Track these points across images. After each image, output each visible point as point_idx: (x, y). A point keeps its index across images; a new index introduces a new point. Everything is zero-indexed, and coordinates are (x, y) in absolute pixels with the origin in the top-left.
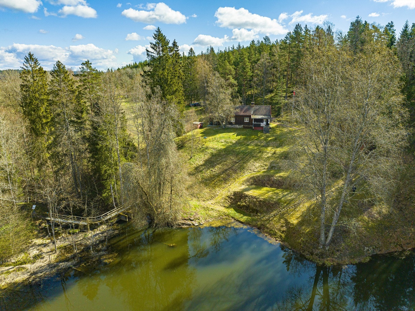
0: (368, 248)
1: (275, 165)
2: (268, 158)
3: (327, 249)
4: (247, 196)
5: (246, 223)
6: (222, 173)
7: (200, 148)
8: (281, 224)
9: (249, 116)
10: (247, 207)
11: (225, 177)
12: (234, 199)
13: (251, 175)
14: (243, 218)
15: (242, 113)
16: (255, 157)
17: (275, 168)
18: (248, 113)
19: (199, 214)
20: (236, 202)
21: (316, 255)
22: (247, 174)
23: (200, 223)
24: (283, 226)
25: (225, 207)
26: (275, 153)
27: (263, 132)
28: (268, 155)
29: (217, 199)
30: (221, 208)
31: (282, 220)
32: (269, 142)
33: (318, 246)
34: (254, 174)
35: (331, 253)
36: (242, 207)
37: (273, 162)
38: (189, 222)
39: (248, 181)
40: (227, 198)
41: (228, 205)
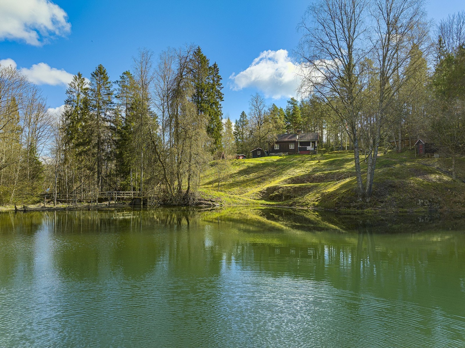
0: (422, 201)
1: (318, 169)
2: (311, 165)
3: (368, 201)
4: (281, 187)
5: (276, 205)
6: (257, 178)
7: (237, 164)
8: (316, 197)
9: (294, 142)
10: (279, 196)
11: (259, 180)
12: (266, 194)
13: (289, 177)
14: (274, 203)
15: (286, 140)
16: (296, 166)
17: (318, 171)
18: (293, 139)
19: (223, 199)
20: (269, 195)
21: (354, 207)
22: (285, 178)
23: (222, 205)
24: (317, 198)
25: (255, 199)
26: (319, 162)
27: (309, 154)
28: (311, 164)
29: (247, 194)
30: (249, 199)
31: (317, 194)
32: (314, 158)
33: (357, 199)
34: (293, 176)
35: (372, 204)
36: (274, 197)
37: (316, 168)
38: (210, 202)
39: (285, 181)
40: (259, 193)
41: (258, 198)
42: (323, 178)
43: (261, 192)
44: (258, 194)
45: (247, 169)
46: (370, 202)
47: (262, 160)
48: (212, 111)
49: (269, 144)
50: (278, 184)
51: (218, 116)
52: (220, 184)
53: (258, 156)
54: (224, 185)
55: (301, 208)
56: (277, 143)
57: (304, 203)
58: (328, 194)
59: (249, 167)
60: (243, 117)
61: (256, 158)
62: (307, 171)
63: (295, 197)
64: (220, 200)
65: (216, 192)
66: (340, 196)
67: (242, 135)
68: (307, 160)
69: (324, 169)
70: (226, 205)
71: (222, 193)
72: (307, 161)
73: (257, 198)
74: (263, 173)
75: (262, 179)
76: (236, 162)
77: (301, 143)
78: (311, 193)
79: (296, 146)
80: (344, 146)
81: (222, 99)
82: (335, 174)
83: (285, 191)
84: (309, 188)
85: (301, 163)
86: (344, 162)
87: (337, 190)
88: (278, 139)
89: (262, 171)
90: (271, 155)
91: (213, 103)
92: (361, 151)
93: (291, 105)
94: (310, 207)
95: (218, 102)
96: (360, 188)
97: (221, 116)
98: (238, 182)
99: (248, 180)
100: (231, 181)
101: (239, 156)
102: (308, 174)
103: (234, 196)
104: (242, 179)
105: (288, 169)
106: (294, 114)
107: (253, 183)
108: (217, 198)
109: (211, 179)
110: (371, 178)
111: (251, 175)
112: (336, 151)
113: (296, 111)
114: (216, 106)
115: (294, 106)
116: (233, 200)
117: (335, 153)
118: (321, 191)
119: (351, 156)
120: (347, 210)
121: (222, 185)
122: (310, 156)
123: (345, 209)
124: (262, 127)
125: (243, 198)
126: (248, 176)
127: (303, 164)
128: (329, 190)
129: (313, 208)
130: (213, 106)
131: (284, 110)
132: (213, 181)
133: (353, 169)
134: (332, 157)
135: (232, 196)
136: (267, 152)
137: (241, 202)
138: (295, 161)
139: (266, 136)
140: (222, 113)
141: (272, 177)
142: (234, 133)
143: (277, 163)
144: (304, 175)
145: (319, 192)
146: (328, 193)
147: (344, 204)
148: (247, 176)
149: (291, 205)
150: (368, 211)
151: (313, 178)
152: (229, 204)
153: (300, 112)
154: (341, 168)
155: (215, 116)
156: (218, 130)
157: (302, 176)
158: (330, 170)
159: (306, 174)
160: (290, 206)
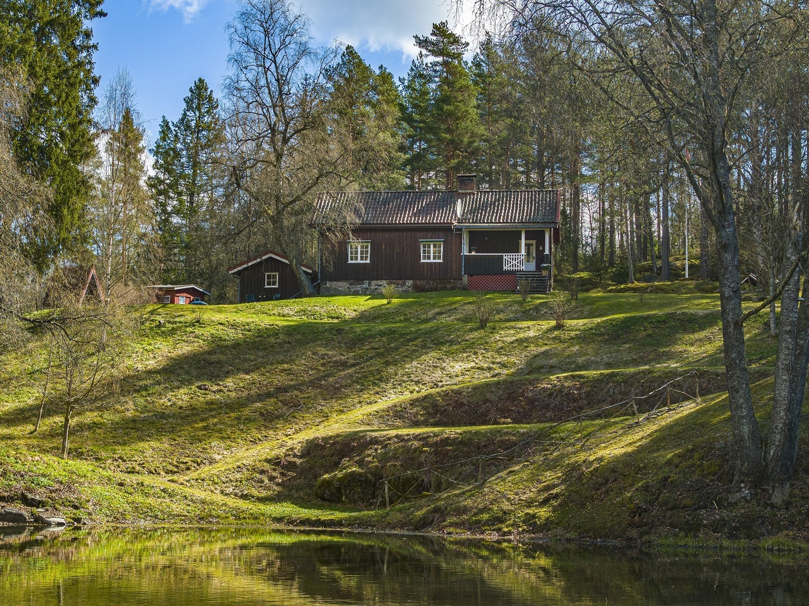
1: (553, 361)
2: (520, 341)
3: (777, 498)
4: (374, 441)
5: (350, 523)
6: (260, 397)
7: (160, 326)
8: (540, 486)
9: (444, 231)
10: (367, 481)
11: (270, 404)
12: (303, 472)
13: (415, 395)
14: (338, 515)
15: (406, 218)
16: (452, 342)
17: (552, 369)
18: (438, 218)
19: (85, 492)
20: (316, 477)
21: (716, 527)
22: (393, 398)
23: (78, 520)
24: (548, 488)
25: (244, 497)
26: (559, 327)
27: (514, 292)
28: (522, 336)
29: (205, 471)
30: (219, 498)
31: (548, 474)
32: (537, 308)
33: (729, 491)
34: (433, 391)
35: (800, 513)
36: (339, 489)
37: (545, 354)
38: (17, 508)
39: (398, 413)
40: (267, 467)
41: (264, 494)
42: (575, 400)
43: (275, 462)
44: (262, 472)
45: (209, 353)
46: (787, 505)
47: (286, 311)
48: (43, 60)
49: (322, 234)
50: (363, 428)
51: (72, 85)
52: (73, 422)
53: (269, 296)
54: (95, 425)
55: (467, 535)
56: (360, 231)
57: (481, 511)
58: (596, 469)
59: (218, 346)
60: (199, 109)
61: (258, 300)
62: (503, 365)
63: (439, 488)
64: (72, 497)
65: (48, 458)
66: (652, 479)
67: (192, 195)
68: (502, 316)
69: (580, 360)
70: (102, 523)
71: (84, 466)
72: (501, 320)
73: (255, 492)
74: (289, 372)
75: (286, 404)
76: (158, 318)
77: (479, 238)
78: (517, 468)
79: (451, 251)
80: (678, 264)
81: (98, 9)
82: (629, 380)
83: (395, 458)
84: (507, 445)
85: (472, 330)
86: (674, 330)
87: (641, 449)
88: (369, 218)
89: (282, 362)
90: (328, 290)
91: (51, 23)
92: (753, 283)
93: (431, 59)
94: (510, 533)
95: (75, 21)
96: (742, 439)
97: (88, 88)
98: (163, 416)
99: (213, 407)
100: (130, 407)
101: (173, 293)
102: (505, 381)
103: (140, 478)
104: (186, 398)
105: (412, 356)
106: (445, 100)
107: (238, 418)
108: (57, 486)
109: (30, 397)
110: (792, 390)
111: (230, 382)
112: (637, 284)
113: (457, 85)
114: (66, 37)
115: (445, 64)
116: (139, 498)
117: (635, 290)
118: (562, 456)
119: (708, 304)
120: (682, 543)
121: (81, 427)
122: (518, 297)
123: (676, 535)
124: (291, 154)
125: (188, 491)
126: (215, 388)
127: (481, 333)
128: (601, 453)
129: (527, 535)
130: (48, 39)
131: (398, 83)
132: (38, 407)
133: (712, 360)
134: (619, 308)
135: (133, 479)
136: (313, 277)
137: (177, 507)
138: (445, 319)
139: (308, 197)
140: (96, 73)
141: (335, 392)
142: (151, 186)
143: (359, 328)
144: (487, 385)
145: (556, 460)
146: (596, 465)
147: (669, 514)
148: (207, 383)
149: (424, 523)
150: (779, 543)
151: (531, 402)
152: (118, 517)
153: (475, 91)
154: (660, 357)
155: (57, 86)
156: (72, 155)
157: (476, 388)
158: (608, 365)
159: (498, 383)
160: (416, 529)
